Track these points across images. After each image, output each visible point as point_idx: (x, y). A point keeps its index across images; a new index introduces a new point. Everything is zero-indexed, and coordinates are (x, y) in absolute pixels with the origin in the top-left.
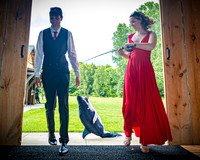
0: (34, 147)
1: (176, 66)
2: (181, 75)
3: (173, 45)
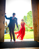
0: (7, 42)
1: (36, 25)
2: (37, 26)
3: (35, 20)
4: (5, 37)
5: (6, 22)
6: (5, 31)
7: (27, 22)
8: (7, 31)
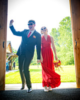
4: (6, 78)
5: (10, 44)
6: (6, 65)
7: (58, 42)
8: (13, 66)
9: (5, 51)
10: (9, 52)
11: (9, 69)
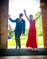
9: (8, 29)
10: (10, 30)
11: (10, 38)
